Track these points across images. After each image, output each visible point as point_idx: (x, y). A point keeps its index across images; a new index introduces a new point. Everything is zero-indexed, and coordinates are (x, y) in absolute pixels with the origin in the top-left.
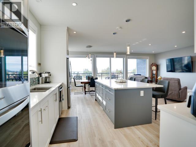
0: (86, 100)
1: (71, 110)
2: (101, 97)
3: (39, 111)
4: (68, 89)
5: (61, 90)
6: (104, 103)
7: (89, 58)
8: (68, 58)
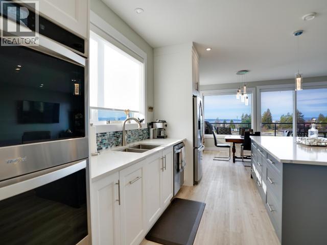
0: (233, 174)
1: (198, 187)
2: (259, 173)
3: (117, 184)
4: (196, 150)
5: (180, 151)
6: (265, 187)
7: (243, 94)
8: (196, 97)
